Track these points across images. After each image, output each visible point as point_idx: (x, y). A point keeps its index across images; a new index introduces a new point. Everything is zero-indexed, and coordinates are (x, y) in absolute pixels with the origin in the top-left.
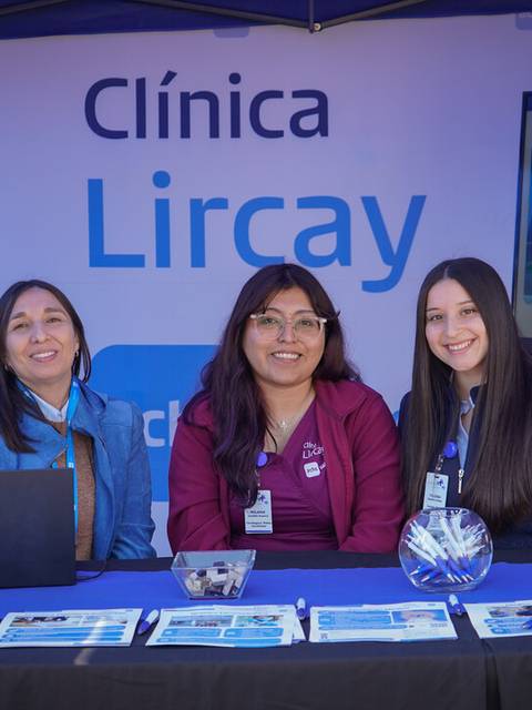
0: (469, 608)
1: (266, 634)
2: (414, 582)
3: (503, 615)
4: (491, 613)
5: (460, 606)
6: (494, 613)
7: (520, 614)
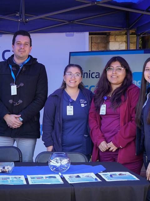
0: (64, 175)
1: (19, 181)
2: (52, 170)
3: (72, 177)
4: (69, 177)
5: (62, 176)
6: (70, 177)
7: (76, 177)
